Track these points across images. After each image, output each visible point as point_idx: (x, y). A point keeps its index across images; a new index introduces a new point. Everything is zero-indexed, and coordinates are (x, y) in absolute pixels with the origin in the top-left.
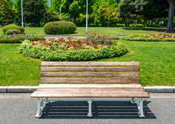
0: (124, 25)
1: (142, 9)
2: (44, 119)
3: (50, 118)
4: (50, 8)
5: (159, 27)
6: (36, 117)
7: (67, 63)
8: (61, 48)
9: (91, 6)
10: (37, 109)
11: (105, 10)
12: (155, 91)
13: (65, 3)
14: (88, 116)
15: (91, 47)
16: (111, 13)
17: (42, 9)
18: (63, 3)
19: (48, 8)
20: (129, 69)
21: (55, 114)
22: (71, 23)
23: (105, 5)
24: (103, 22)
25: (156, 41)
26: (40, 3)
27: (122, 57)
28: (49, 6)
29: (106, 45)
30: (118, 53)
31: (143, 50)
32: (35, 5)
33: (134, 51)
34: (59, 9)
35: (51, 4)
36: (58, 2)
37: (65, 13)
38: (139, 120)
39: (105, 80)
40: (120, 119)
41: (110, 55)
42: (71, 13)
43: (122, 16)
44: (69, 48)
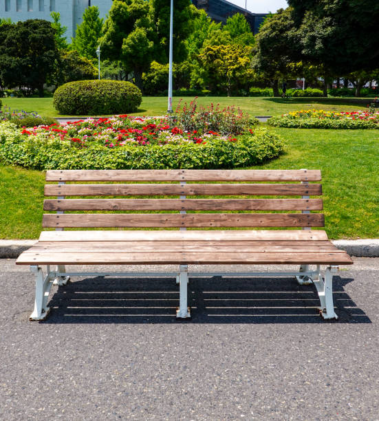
0: (271, 90)
1: (320, 48)
2: (52, 325)
3: (72, 323)
4: (71, 48)
5: (364, 95)
6: (32, 320)
7: (118, 174)
8: (101, 142)
9: (182, 41)
10: (33, 299)
11: (218, 51)
12: (363, 251)
13: (112, 33)
14: (178, 316)
15: (184, 140)
16: (237, 58)
17: (47, 49)
18: (104, 33)
19: (65, 47)
20: (293, 189)
21: (84, 311)
22: (127, 85)
23: (219, 40)
24: (212, 84)
25: (360, 128)
26: (44, 32)
27: (269, 165)
28: (69, 42)
29: (225, 134)
30: (257, 154)
31: (324, 148)
32: (30, 40)
33: (302, 152)
34: (95, 50)
35: (74, 36)
36: (92, 31)
37: (111, 60)
38: (321, 325)
39: (225, 220)
40: (270, 325)
41: (236, 161)
42: (129, 60)
43: (264, 66)
44: (124, 143)
